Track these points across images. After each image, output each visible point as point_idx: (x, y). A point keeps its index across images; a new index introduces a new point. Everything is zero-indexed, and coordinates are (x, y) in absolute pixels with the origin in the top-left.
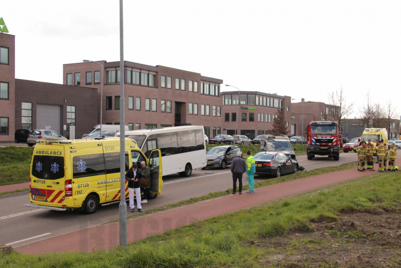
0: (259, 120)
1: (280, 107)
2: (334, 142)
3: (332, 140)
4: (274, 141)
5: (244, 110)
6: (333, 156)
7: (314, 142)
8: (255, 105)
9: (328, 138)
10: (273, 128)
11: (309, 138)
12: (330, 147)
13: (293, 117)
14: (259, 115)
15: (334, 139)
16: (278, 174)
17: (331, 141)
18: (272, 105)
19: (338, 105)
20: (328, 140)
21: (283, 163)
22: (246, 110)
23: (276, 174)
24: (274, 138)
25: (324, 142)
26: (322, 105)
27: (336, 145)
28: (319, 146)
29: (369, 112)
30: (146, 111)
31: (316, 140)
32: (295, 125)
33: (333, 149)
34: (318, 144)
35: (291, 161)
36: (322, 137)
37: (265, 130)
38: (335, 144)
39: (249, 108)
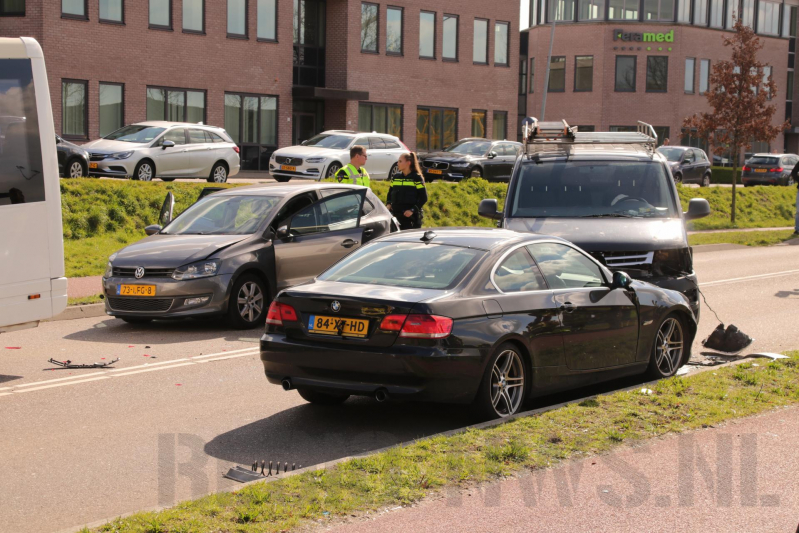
0: (689, 86)
1: (786, 33)
5: (627, 45)
8: (675, 22)
14: (689, 64)
16: (505, 389)
22: (635, 45)
30: (154, 27)
39: (648, 35)
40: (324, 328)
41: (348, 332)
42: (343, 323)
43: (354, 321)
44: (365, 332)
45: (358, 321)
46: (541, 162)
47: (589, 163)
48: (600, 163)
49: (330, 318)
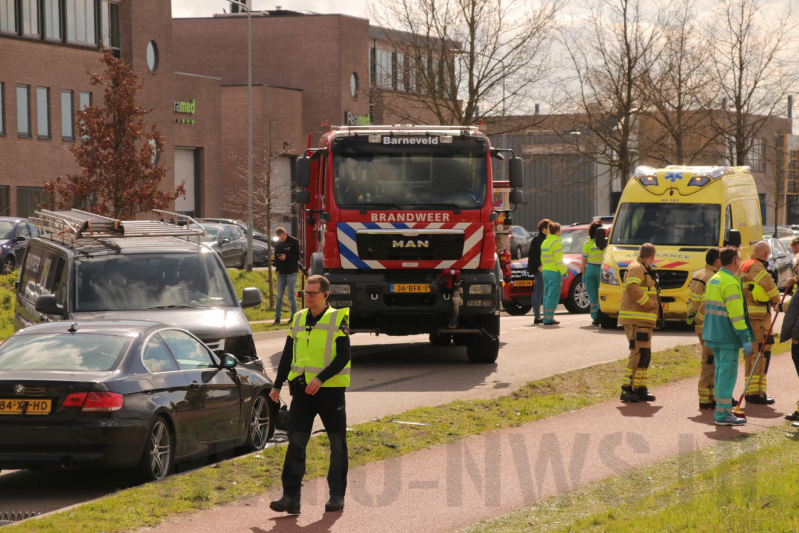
1: (106, 42)
2: (472, 254)
3: (460, 239)
4: (117, 249)
6: (461, 340)
7: (349, 255)
9: (434, 229)
10: (80, 171)
11: (323, 228)
12: (447, 284)
13: (186, 107)
15: (469, 232)
16: (158, 455)
17: (450, 246)
18: (53, 32)
19: (458, 30)
20: (434, 239)
21: (191, 388)
23: (146, 458)
24: (119, 231)
25: (410, 254)
26: (350, 31)
27: (482, 270)
28: (378, 280)
29: (630, 71)
31: (360, 239)
32: (198, 153)
33: (466, 297)
34: (374, 264)
35: (233, 374)
36: (400, 225)
37: (13, 184)
38: (474, 263)
40: (7, 409)
41: (31, 410)
42: (27, 404)
43: (37, 401)
44: (49, 409)
45: (41, 401)
46: (92, 257)
47: (143, 256)
48: (154, 256)
49: (12, 401)
